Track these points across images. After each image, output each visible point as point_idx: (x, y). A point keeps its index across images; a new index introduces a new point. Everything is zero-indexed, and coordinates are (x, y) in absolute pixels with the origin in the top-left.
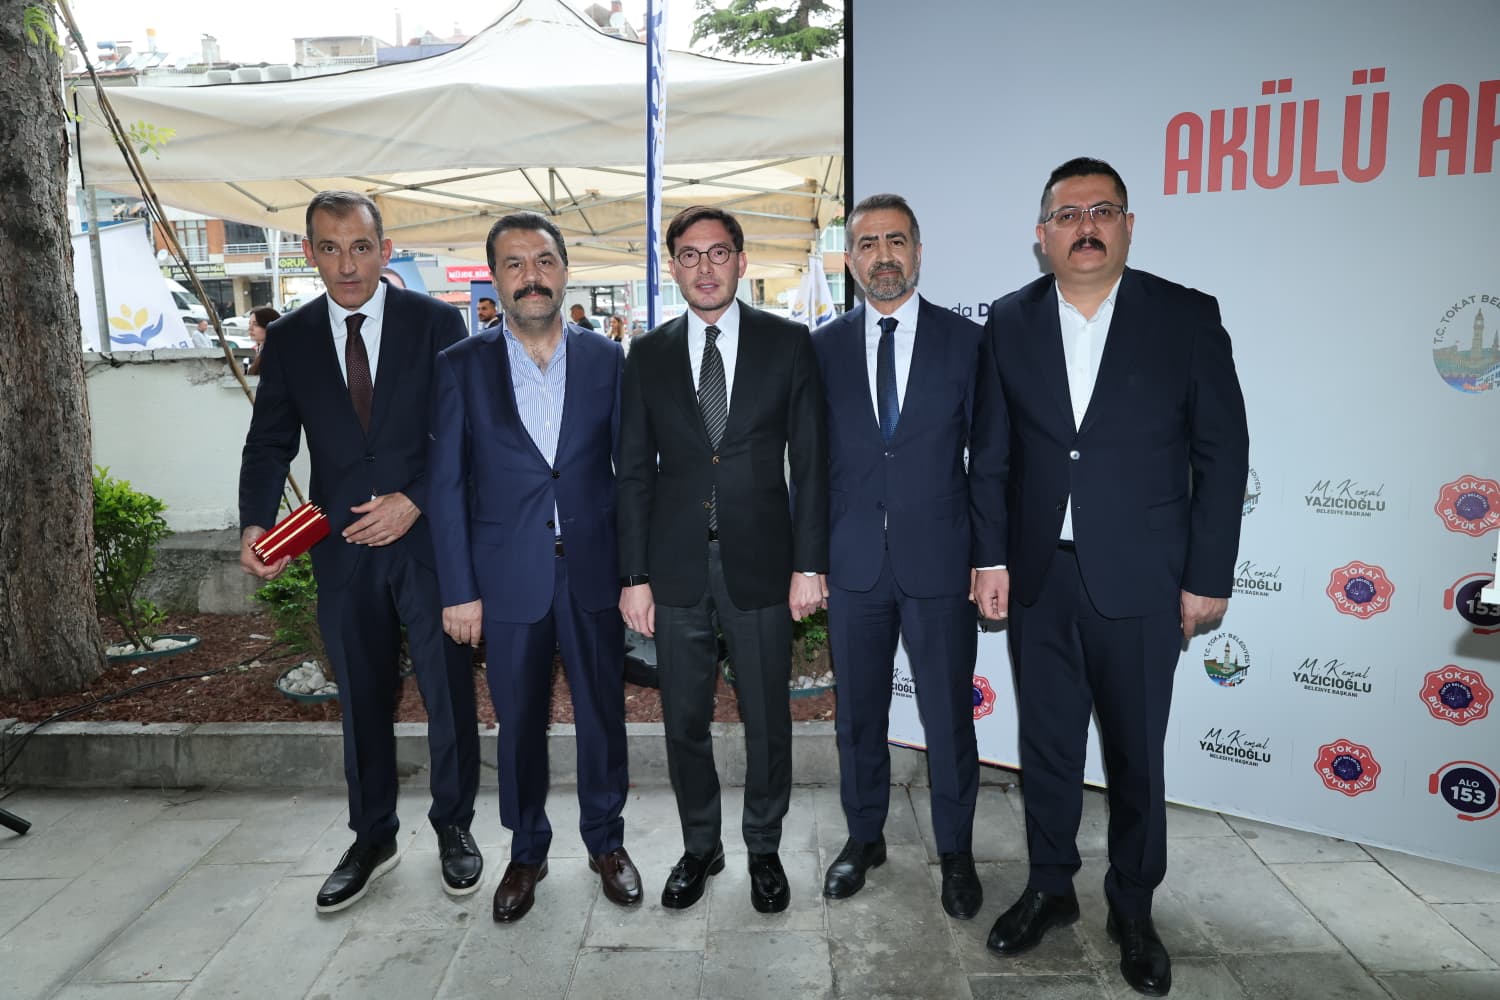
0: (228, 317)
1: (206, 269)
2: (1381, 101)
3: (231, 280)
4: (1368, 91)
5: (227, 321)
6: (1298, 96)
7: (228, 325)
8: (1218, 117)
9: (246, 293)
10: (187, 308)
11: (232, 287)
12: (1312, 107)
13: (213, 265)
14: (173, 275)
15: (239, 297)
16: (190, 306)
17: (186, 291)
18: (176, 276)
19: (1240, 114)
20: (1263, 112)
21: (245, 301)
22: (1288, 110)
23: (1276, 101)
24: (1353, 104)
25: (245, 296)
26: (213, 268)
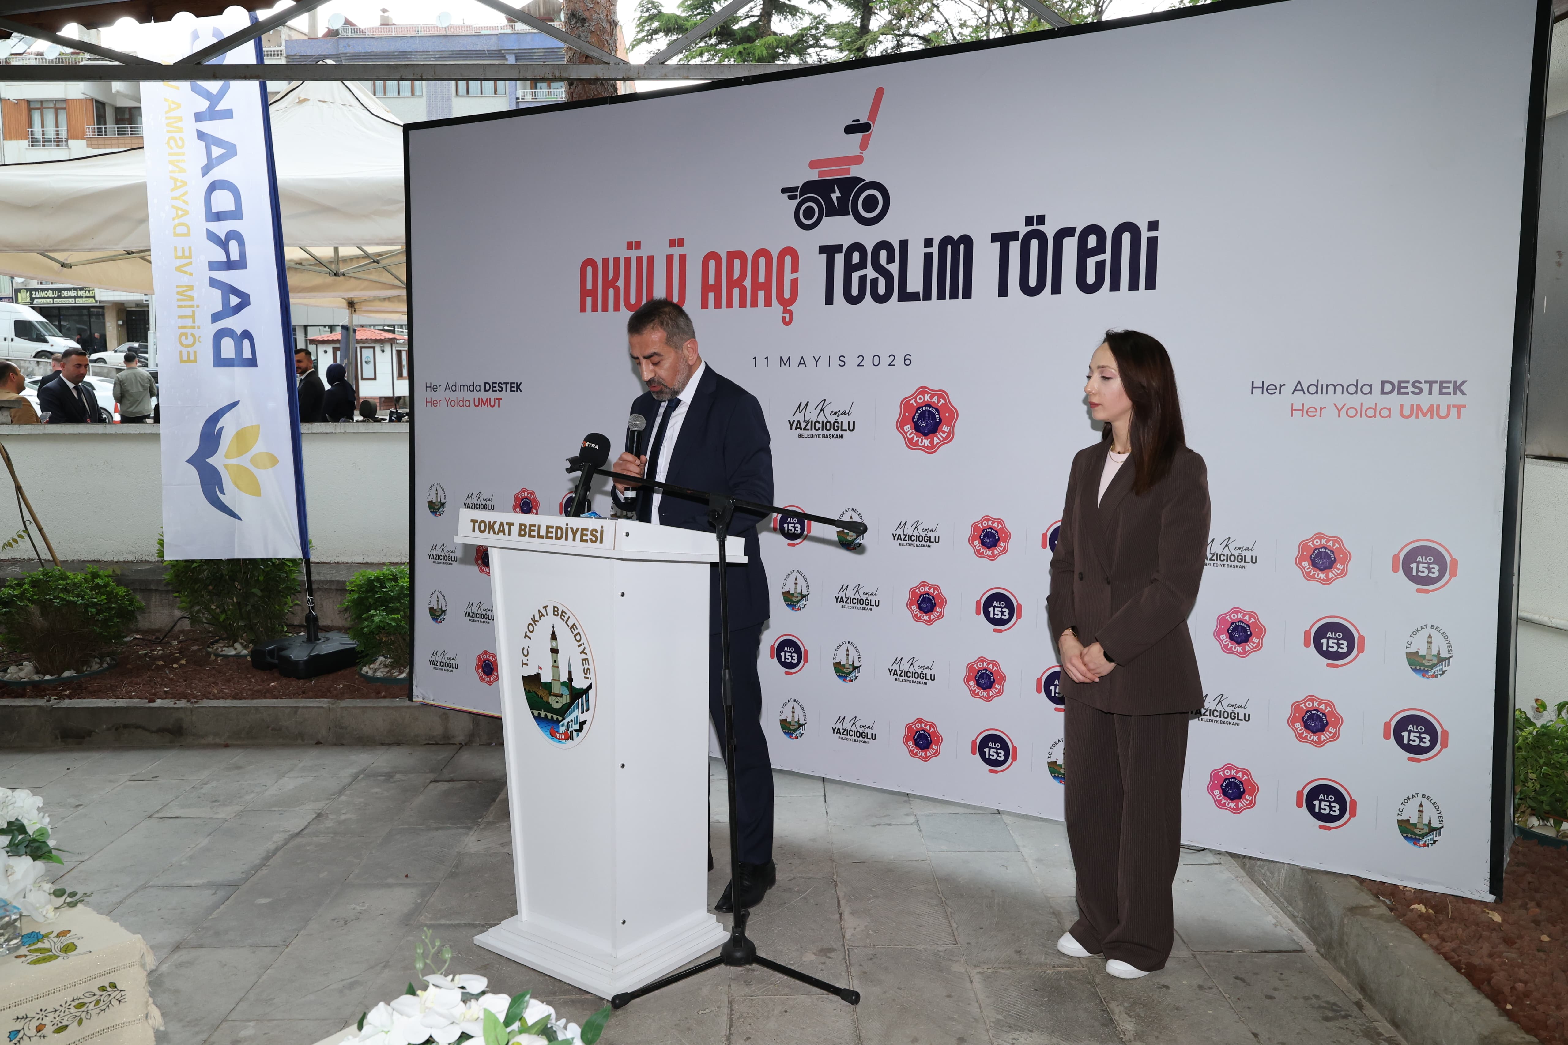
0: (96, 352)
1: (73, 293)
2: (683, 258)
3: (102, 307)
4: (676, 252)
5: (94, 356)
6: (644, 253)
7: (95, 361)
8: (605, 261)
9: (120, 322)
10: (46, 341)
11: (103, 315)
12: (651, 259)
13: (81, 289)
14: (32, 299)
15: (112, 328)
16: (48, 338)
17: (44, 320)
18: (35, 301)
19: (616, 261)
20: (627, 260)
21: (118, 331)
22: (639, 260)
23: (633, 254)
24: (670, 258)
25: (119, 326)
26: (80, 293)
